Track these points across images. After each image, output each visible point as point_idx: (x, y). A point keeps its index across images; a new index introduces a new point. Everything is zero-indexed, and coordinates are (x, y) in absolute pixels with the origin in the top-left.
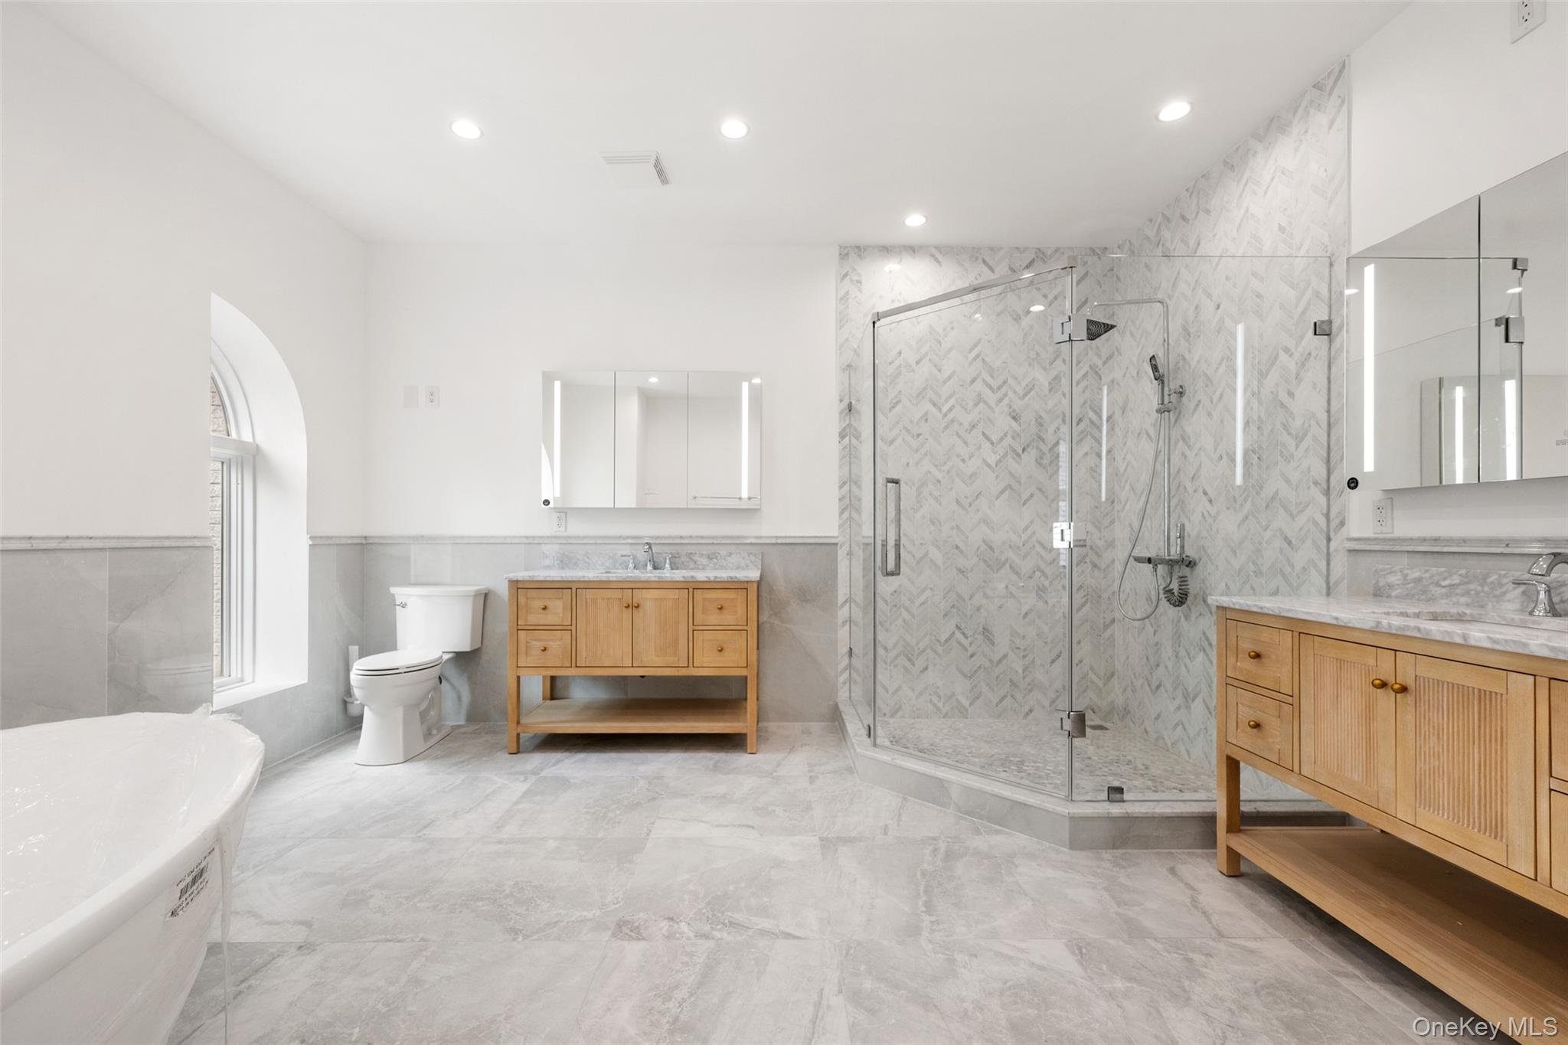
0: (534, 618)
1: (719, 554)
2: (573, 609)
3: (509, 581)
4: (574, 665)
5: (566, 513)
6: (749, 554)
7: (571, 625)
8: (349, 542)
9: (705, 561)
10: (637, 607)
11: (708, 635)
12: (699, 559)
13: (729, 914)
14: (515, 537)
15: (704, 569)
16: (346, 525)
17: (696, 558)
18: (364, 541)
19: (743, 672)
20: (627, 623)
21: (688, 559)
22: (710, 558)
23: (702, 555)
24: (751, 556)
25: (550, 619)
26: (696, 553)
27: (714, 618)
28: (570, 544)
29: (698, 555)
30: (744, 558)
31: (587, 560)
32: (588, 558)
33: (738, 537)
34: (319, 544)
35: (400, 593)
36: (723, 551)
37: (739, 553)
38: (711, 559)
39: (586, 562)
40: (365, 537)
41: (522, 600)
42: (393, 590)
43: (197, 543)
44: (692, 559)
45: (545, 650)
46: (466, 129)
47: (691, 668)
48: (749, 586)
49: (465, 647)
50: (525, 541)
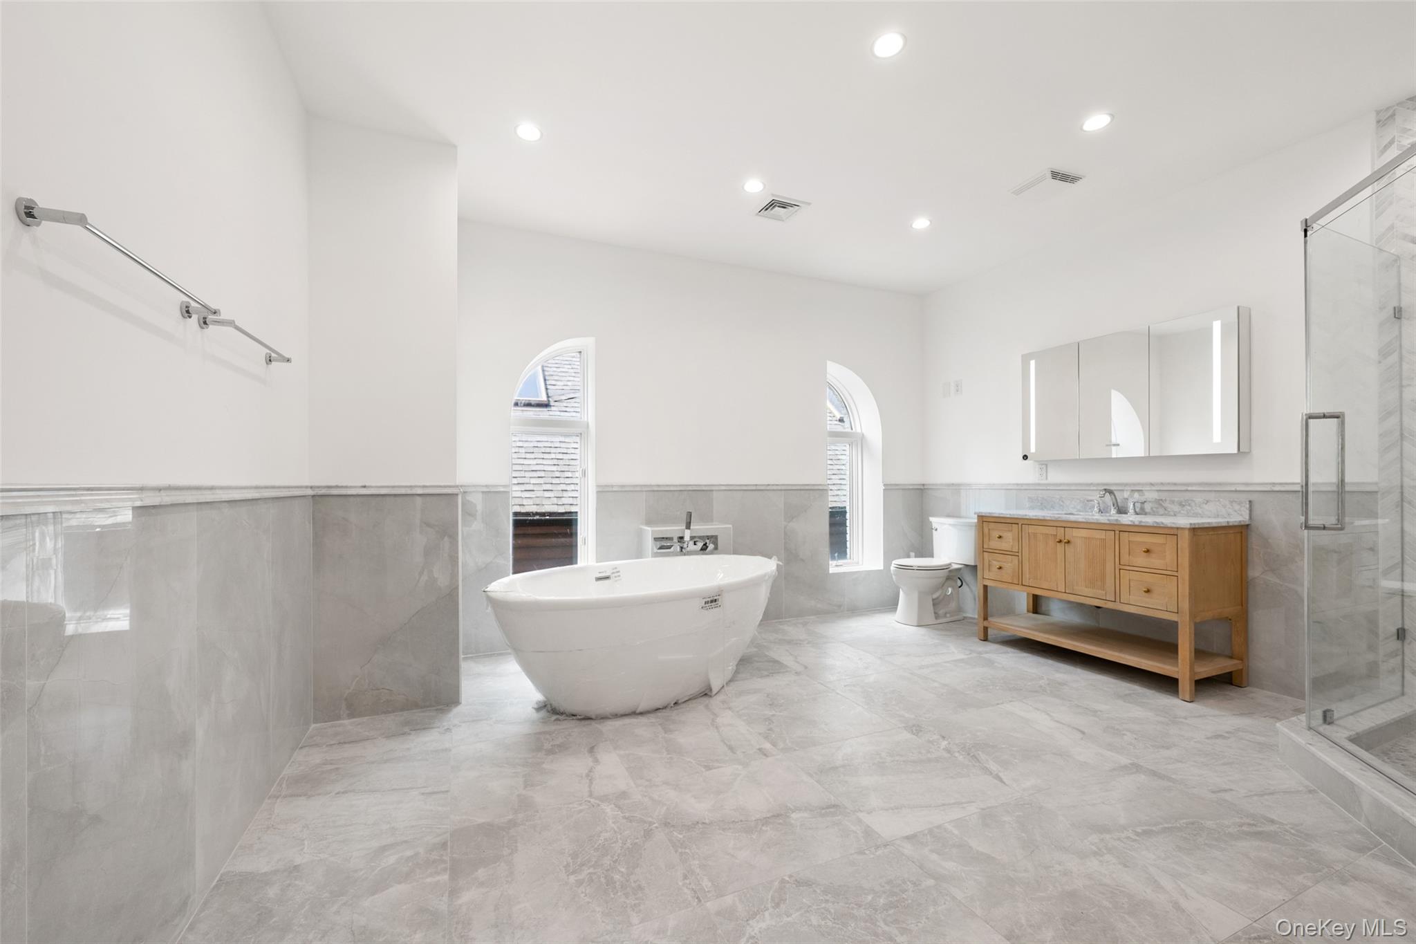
0: (995, 544)
1: (1194, 501)
2: (1019, 539)
3: (978, 516)
4: (1020, 583)
5: (1047, 465)
6: (1231, 502)
7: (1018, 552)
8: (911, 487)
9: (1176, 508)
10: (1069, 542)
11: (1134, 576)
12: (1169, 505)
13: (980, 753)
14: (1009, 484)
15: (1175, 515)
16: (909, 477)
17: (1166, 504)
18: (922, 488)
19: (1173, 618)
20: (1060, 556)
21: (1156, 506)
22: (1181, 504)
23: (1173, 502)
24: (1234, 504)
25: (1004, 545)
26: (1166, 500)
27: (1141, 560)
28: (1049, 490)
29: (1167, 502)
30: (1224, 506)
31: (1062, 504)
32: (1062, 501)
33: (1220, 484)
34: (889, 489)
35: (934, 520)
36: (1199, 499)
37: (1219, 500)
38: (1184, 506)
39: (1061, 505)
40: (923, 485)
41: (986, 530)
42: (932, 519)
43: (821, 488)
44: (1161, 505)
45: (1000, 568)
46: (921, 223)
47: (1118, 603)
48: (1179, 533)
49: (972, 563)
50: (1016, 487)
